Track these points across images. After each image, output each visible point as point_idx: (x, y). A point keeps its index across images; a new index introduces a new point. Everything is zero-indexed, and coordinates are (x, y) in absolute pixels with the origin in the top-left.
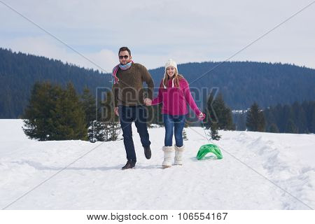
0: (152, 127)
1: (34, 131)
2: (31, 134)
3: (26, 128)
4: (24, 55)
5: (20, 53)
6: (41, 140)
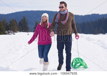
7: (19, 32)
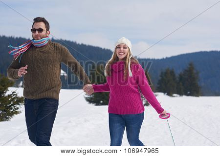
0: (174, 96)
1: (92, 98)
2: (90, 101)
3: (87, 96)
4: (85, 45)
5: (82, 44)
6: (97, 105)
7: (178, 95)
